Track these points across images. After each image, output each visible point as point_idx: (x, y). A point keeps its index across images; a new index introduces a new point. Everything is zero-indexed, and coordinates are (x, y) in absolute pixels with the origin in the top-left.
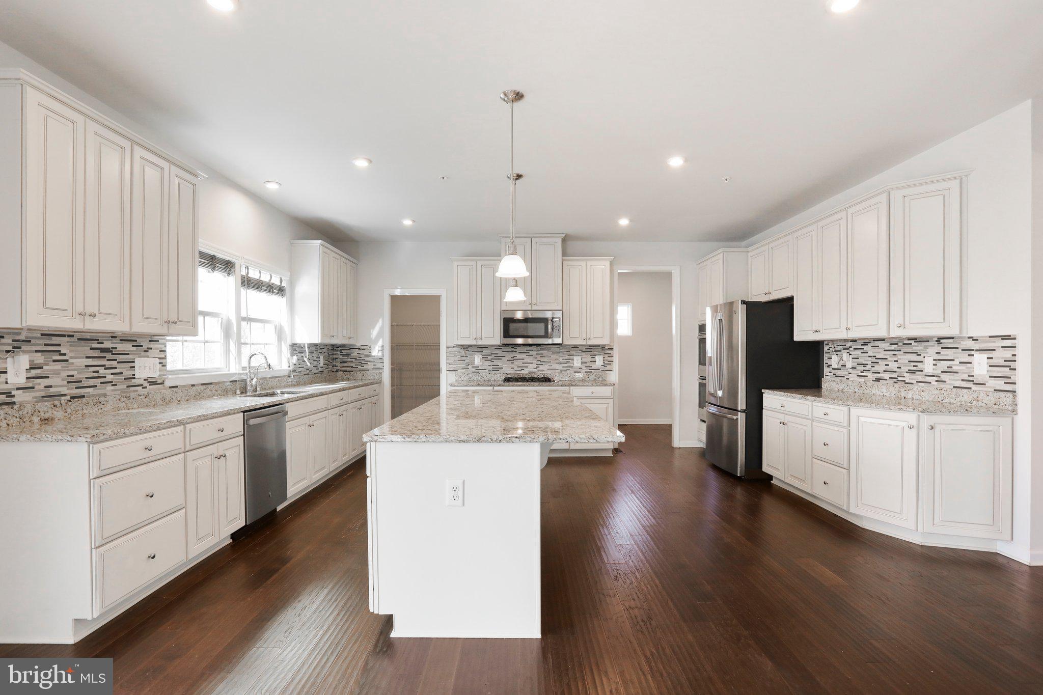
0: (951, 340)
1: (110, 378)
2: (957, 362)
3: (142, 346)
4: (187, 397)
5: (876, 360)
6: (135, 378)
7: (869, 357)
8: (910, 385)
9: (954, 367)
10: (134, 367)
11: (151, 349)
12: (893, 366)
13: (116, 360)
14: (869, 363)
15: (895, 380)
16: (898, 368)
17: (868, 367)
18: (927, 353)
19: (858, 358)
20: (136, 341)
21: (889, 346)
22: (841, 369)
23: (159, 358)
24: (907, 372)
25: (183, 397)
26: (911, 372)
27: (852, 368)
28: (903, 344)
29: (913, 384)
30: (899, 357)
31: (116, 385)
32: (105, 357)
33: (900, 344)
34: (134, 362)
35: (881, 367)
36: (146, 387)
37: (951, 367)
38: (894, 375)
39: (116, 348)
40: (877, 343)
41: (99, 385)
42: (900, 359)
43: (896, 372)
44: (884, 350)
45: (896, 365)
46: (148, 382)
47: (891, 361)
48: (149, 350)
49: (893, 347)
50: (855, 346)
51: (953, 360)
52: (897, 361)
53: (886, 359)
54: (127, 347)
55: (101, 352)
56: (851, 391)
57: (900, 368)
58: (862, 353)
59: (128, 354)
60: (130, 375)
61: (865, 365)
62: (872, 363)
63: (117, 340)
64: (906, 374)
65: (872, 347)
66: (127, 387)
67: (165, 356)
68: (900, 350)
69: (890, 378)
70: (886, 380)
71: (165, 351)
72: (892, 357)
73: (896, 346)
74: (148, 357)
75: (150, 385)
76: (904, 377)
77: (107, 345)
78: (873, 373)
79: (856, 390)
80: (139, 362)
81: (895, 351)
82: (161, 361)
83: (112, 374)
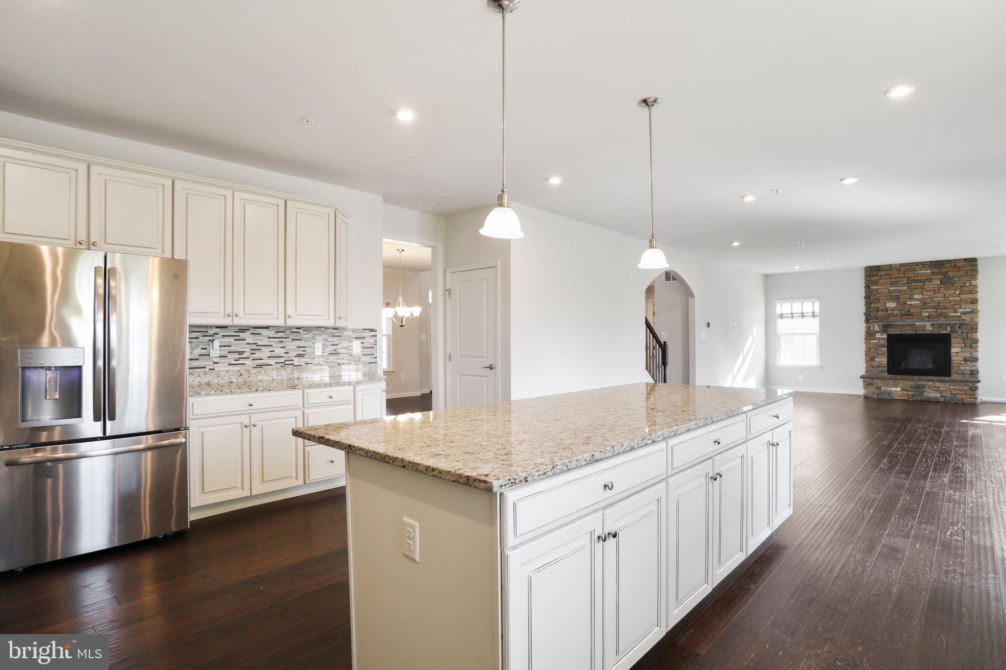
0: (336, 331)
2: (340, 346)
5: (257, 348)
7: (247, 344)
8: (300, 367)
9: (338, 350)
12: (279, 351)
14: (249, 350)
15: (282, 364)
16: (285, 353)
17: (245, 355)
18: (316, 340)
19: (230, 346)
21: (274, 334)
22: (198, 359)
24: (295, 356)
26: (299, 356)
27: (220, 357)
28: (291, 332)
29: (301, 365)
30: (287, 344)
33: (287, 332)
35: (264, 353)
37: (336, 350)
38: (282, 360)
40: (258, 331)
42: (288, 345)
43: (282, 357)
44: (269, 338)
45: (283, 350)
47: (276, 347)
49: (280, 335)
50: (223, 332)
51: (337, 345)
52: (284, 347)
53: (272, 345)
56: (224, 382)
57: (288, 353)
58: (235, 340)
61: (241, 353)
62: (251, 350)
64: (294, 358)
65: (251, 334)
68: (288, 338)
69: (276, 363)
70: (272, 365)
72: (278, 344)
73: (283, 334)
76: (293, 360)
78: (253, 360)
79: (233, 380)
81: (283, 338)
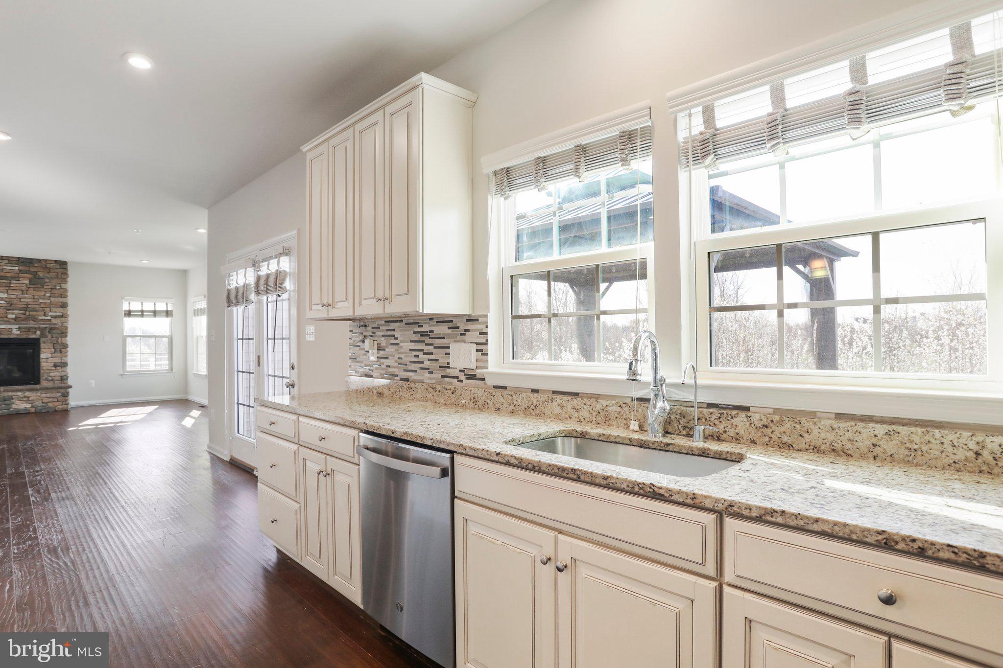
1: (427, 364)
3: (458, 328)
4: (512, 407)
6: (449, 367)
10: (448, 354)
11: (468, 330)
13: (432, 344)
20: (452, 321)
23: (477, 344)
25: (505, 405)
31: (432, 373)
32: (424, 341)
34: (448, 348)
36: (461, 381)
39: (432, 331)
41: (419, 370)
46: (465, 375)
48: (467, 333)
54: (442, 329)
55: (421, 336)
59: (444, 338)
60: (444, 363)
63: (434, 322)
66: (443, 376)
67: (487, 340)
71: (486, 334)
74: (464, 342)
75: (467, 378)
77: (426, 328)
80: (454, 348)
82: (480, 347)
83: (429, 360)
